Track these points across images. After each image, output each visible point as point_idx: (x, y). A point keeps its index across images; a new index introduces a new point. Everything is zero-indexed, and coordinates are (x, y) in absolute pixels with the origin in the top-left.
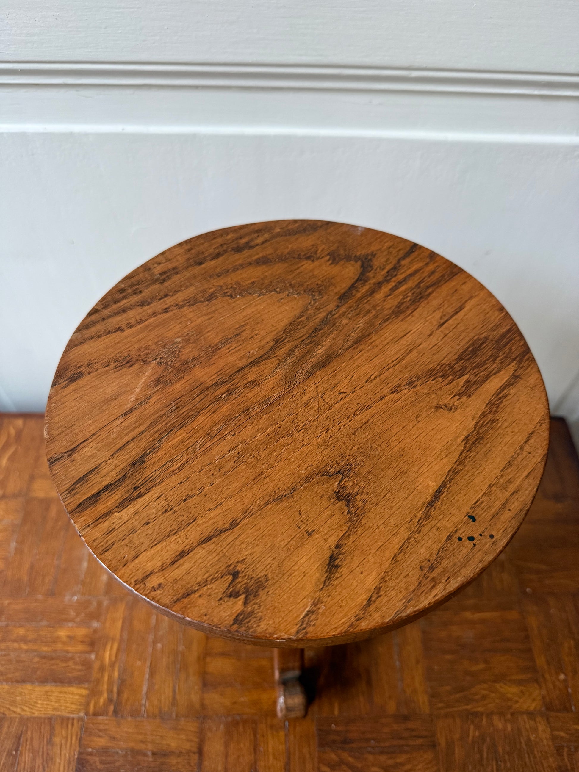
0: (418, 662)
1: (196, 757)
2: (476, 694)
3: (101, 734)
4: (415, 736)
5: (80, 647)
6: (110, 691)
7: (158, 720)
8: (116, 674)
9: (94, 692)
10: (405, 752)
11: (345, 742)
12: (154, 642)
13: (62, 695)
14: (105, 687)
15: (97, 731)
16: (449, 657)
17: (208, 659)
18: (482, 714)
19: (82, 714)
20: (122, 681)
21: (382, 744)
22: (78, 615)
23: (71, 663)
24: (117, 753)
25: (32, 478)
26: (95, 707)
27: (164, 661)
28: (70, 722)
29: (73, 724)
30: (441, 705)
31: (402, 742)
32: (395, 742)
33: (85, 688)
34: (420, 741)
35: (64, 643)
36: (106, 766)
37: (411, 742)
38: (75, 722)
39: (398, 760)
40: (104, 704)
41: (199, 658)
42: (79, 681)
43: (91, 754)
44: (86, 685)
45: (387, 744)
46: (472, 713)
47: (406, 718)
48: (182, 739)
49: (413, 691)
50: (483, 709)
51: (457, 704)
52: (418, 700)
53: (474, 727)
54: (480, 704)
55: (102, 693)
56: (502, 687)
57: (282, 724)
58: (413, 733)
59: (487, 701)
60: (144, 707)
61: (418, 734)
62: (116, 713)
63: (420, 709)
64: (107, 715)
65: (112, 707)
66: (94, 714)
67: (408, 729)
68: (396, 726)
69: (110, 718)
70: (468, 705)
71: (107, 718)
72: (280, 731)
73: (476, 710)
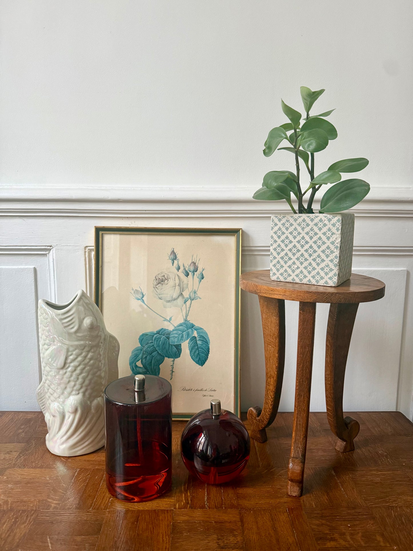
1: (240, 523)
2: (390, 500)
3: (184, 515)
4: (362, 515)
7: (215, 510)
8: (189, 494)
9: (178, 501)
10: (358, 520)
13: (160, 502)
14: (184, 498)
15: (182, 514)
16: (369, 487)
17: (238, 488)
18: (396, 507)
19: (172, 508)
20: (193, 496)
24: (195, 522)
26: (179, 505)
27: (214, 489)
28: (166, 511)
30: (372, 503)
31: (355, 517)
32: (351, 517)
33: (172, 499)
34: (365, 516)
36: (189, 527)
37: (360, 517)
38: (169, 511)
39: (355, 523)
40: (184, 505)
42: (169, 497)
43: (179, 523)
45: (347, 517)
46: (391, 506)
47: (354, 508)
48: (231, 517)
49: (354, 498)
50: (396, 505)
51: (380, 503)
52: (358, 502)
53: (393, 511)
54: (394, 503)
55: (182, 501)
56: (403, 497)
57: (285, 511)
58: (360, 514)
59: (397, 502)
60: (206, 506)
61: (363, 514)
62: (191, 507)
63: (360, 505)
64: (186, 509)
65: (189, 506)
66: (179, 508)
67: (357, 512)
68: (349, 511)
69: (188, 510)
70: (387, 503)
71: (187, 509)
72: (285, 513)
73: (392, 505)
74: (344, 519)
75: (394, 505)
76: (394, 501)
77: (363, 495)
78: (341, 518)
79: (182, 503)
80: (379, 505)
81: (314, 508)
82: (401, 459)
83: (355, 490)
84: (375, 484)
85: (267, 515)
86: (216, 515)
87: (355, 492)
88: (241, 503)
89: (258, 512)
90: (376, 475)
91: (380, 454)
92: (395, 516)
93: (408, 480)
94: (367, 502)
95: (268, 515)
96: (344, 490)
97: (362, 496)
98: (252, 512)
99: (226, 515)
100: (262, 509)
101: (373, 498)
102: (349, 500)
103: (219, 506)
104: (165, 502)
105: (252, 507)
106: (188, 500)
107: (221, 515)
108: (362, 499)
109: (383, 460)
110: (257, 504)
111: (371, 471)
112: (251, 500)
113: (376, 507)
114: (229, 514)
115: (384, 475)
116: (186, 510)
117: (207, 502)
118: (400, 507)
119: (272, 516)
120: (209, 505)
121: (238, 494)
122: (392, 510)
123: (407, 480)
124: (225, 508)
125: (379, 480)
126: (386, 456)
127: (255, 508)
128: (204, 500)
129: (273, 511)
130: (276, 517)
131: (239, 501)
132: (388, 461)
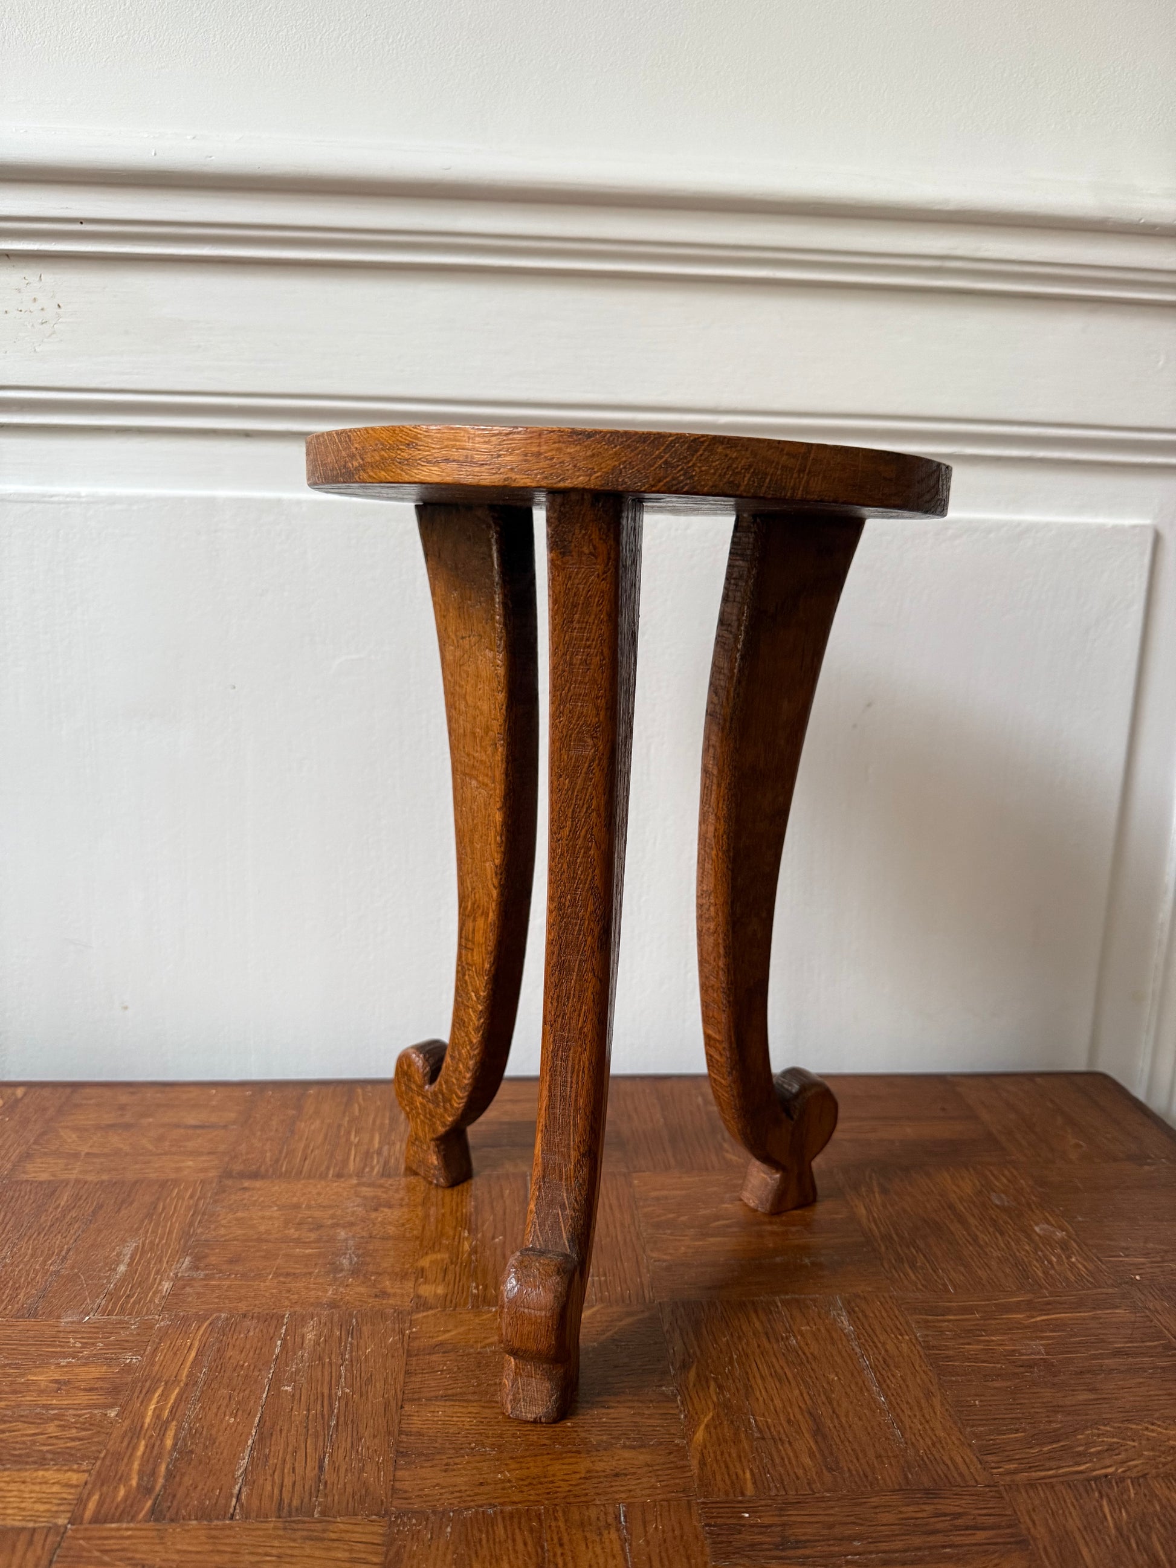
0: (929, 1395)
2: (1088, 1445)
3: (106, 1558)
4: (968, 1528)
5: (82, 1398)
6: (148, 1473)
7: (272, 1522)
8: (169, 1443)
9: (105, 1479)
10: (952, 1559)
11: (782, 1545)
12: (276, 1382)
13: (13, 1486)
14: (136, 1466)
15: (97, 1554)
16: (998, 1384)
17: (409, 1408)
18: (1122, 1480)
19: (62, 1521)
20: (183, 1452)
21: (883, 1546)
22: (85, 1345)
23: (52, 1429)
25: (28, 1156)
26: (100, 1504)
27: (299, 1414)
28: (24, 1538)
29: (30, 1543)
30: (1012, 1466)
31: (935, 1539)
32: (917, 1541)
33: (78, 1471)
34: (981, 1536)
35: (41, 1392)
37: (957, 1540)
38: (38, 1538)
40: (126, 1498)
41: (387, 1406)
42: (65, 1458)
44: (85, 1465)
45: (898, 1545)
46: (1096, 1479)
47: (931, 1494)
48: (337, 1560)
49: (934, 1444)
50: (1120, 1470)
51: (1048, 1464)
52: (951, 1459)
53: (1110, 1501)
54: (1108, 1462)
55: (124, 1478)
56: (1147, 1429)
57: (610, 1520)
58: (959, 1522)
59: (1123, 1456)
60: (234, 1500)
61: (972, 1523)
62: (156, 1514)
63: (961, 1475)
64: (133, 1519)
65: (149, 1503)
66: (96, 1520)
67: (945, 1515)
68: (911, 1509)
69: (138, 1526)
70: (1079, 1465)
71: (132, 1525)
72: (605, 1532)
73: (1103, 1471)
74: (884, 1552)
75: (1110, 1470)
76: (1111, 1449)
77: (973, 1426)
78: (872, 1547)
79: (122, 1492)
80: (1043, 1474)
81: (749, 1502)
82: (1127, 1256)
83: (936, 1401)
84: (1022, 1369)
85: (520, 1546)
86: (268, 1550)
87: (935, 1413)
88: (406, 1485)
89: (480, 1531)
90: (1026, 1327)
91: (1038, 1235)
92: (1118, 1528)
93: (1160, 1349)
94: (990, 1458)
95: (525, 1544)
96: (890, 1403)
97: (968, 1429)
98: (449, 1529)
99: (317, 1553)
100: (502, 1512)
101: (1017, 1440)
102: (911, 1452)
103: (295, 1503)
104: (37, 1488)
105: (455, 1501)
106: (154, 1473)
107: (296, 1552)
108: (970, 1445)
109: (1050, 1262)
110: (481, 1484)
111: (1008, 1308)
112: (456, 1464)
113: (1031, 1485)
114: (336, 1544)
115: (1057, 1326)
116: (127, 1529)
117: (245, 1482)
118: (1135, 1481)
119: (542, 1547)
120: (249, 1496)
121: (404, 1438)
122: (1101, 1497)
123: (1155, 1347)
124: (323, 1513)
125: (1039, 1353)
126: (1064, 1246)
127: (468, 1508)
128: (234, 1471)
129: (553, 1524)
130: (562, 1554)
131: (399, 1473)
132: (1072, 1266)
